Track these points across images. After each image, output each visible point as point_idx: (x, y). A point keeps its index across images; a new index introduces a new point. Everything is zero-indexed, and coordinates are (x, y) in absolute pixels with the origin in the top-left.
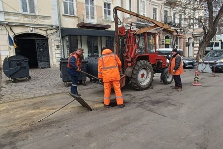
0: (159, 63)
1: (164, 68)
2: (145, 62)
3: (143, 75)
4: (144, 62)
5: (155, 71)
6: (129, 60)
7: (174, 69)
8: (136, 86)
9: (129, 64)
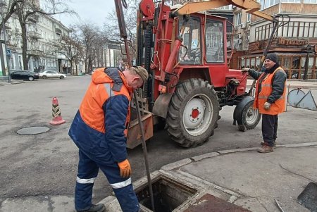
0: (232, 86)
1: (241, 97)
2: (203, 83)
3: (195, 113)
4: (200, 83)
5: (223, 103)
6: (162, 77)
7: (268, 100)
8: (176, 135)
9: (163, 88)
